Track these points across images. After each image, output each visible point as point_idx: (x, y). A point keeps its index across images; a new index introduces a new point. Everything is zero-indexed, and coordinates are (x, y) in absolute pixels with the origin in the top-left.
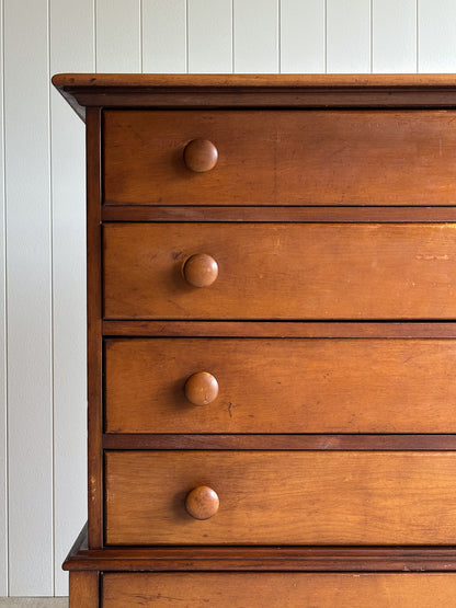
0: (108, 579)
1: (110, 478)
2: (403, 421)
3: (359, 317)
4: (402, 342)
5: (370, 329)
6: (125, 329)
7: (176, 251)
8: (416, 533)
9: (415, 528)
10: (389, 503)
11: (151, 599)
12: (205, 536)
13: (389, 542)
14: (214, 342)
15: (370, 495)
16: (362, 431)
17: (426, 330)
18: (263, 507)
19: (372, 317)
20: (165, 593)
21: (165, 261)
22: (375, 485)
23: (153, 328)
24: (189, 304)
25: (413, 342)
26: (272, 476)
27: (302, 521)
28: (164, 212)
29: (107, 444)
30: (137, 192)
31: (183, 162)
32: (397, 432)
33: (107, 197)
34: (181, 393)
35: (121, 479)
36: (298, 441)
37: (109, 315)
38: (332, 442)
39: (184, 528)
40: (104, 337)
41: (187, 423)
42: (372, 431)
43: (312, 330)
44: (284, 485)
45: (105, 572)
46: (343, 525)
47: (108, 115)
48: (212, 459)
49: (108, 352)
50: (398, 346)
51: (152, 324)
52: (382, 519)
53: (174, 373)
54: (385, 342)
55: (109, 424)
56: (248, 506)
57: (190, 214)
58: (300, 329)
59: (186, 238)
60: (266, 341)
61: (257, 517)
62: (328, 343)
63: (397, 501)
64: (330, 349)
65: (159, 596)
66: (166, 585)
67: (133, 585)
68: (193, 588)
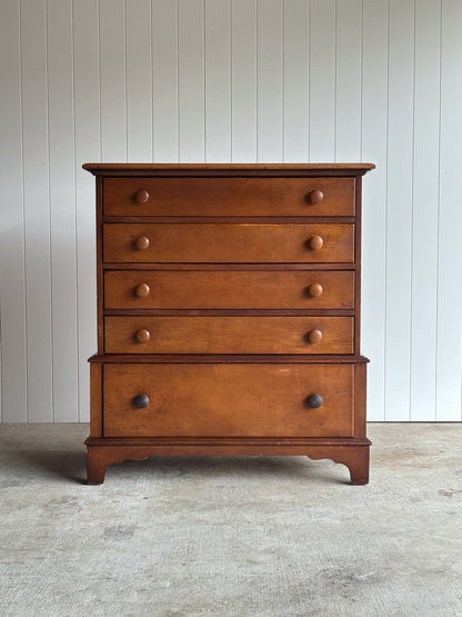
0: (105, 365)
1: (106, 327)
2: (224, 304)
3: (207, 262)
4: (224, 272)
5: (211, 267)
6: (112, 267)
7: (132, 235)
9: (229, 347)
10: (219, 337)
11: (123, 374)
12: (144, 350)
13: (218, 353)
14: (147, 271)
15: (211, 334)
16: (208, 308)
17: (234, 267)
18: (168, 339)
19: (212, 262)
20: (128, 371)
21: (128, 239)
22: (213, 330)
23: (124, 266)
24: (137, 257)
25: (229, 272)
26: (172, 326)
27: (184, 344)
28: (128, 219)
29: (105, 313)
30: (116, 211)
31: (135, 198)
32: (222, 308)
34: (134, 293)
35: (110, 327)
36: (182, 312)
37: (105, 261)
38: (196, 312)
39: (136, 347)
40: (103, 270)
41: (137, 304)
42: (212, 308)
43: (187, 267)
44: (176, 330)
45: (104, 363)
46: (200, 345)
47: (105, 179)
48: (147, 319)
49: (105, 276)
50: (222, 274)
51: (123, 264)
52: (216, 343)
53: (132, 284)
54: (217, 272)
55: (106, 305)
56: (162, 338)
57: (138, 220)
58: (184, 267)
59: (135, 230)
60: (170, 272)
61: (165, 342)
62: (195, 272)
63: (222, 336)
64: (195, 275)
65: (126, 372)
66: (128, 368)
67: (116, 368)
68: (139, 370)
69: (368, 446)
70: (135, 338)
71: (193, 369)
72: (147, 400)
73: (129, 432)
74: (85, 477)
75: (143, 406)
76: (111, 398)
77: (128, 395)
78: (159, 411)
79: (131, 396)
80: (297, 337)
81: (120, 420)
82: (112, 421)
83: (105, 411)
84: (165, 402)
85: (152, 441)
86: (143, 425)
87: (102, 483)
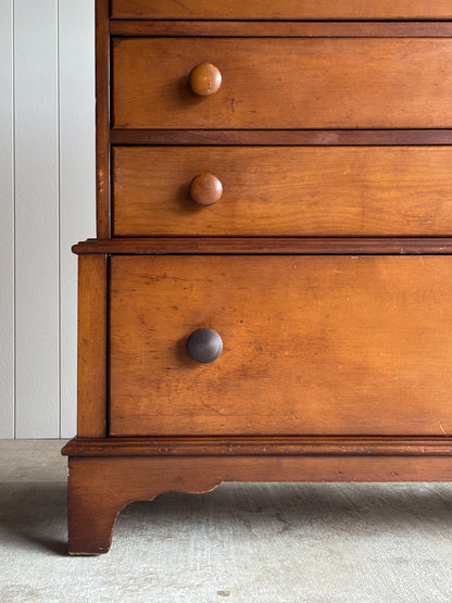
0: (115, 260)
1: (118, 171)
2: (399, 117)
3: (357, 17)
4: (399, 40)
5: (368, 28)
6: (131, 28)
8: (413, 224)
9: (411, 219)
10: (386, 195)
11: (157, 280)
12: (209, 227)
13: (386, 233)
14: (216, 40)
15: (368, 187)
16: (360, 127)
17: (422, 29)
18: (264, 199)
19: (369, 17)
20: (170, 274)
22: (373, 178)
23: (159, 28)
25: (409, 40)
26: (273, 169)
27: (303, 212)
29: (115, 137)
32: (394, 126)
34: (187, 91)
35: (128, 172)
36: (299, 136)
37: (116, 14)
38: (332, 137)
39: (188, 219)
40: (112, 36)
41: (193, 118)
42: (370, 126)
43: (311, 29)
44: (284, 178)
45: (113, 254)
46: (341, 215)
48: (215, 153)
49: (115, 49)
50: (394, 44)
51: (157, 23)
52: (380, 210)
53: (178, 70)
54: (382, 40)
55: (116, 119)
56: (251, 199)
58: (299, 28)
60: (267, 40)
61: (259, 209)
62: (327, 42)
63: (393, 193)
64: (328, 47)
65: (165, 277)
66: (172, 267)
67: (139, 267)
68: (197, 269)
70: (188, 198)
71: (328, 269)
72: (217, 343)
73: (171, 423)
74: (64, 536)
75: (207, 358)
76: (129, 338)
77: (171, 332)
78: (244, 373)
79: (179, 334)
81: (150, 394)
82: (131, 396)
83: (113, 371)
84: (260, 349)
85: (228, 445)
86: (207, 406)
87: (106, 551)
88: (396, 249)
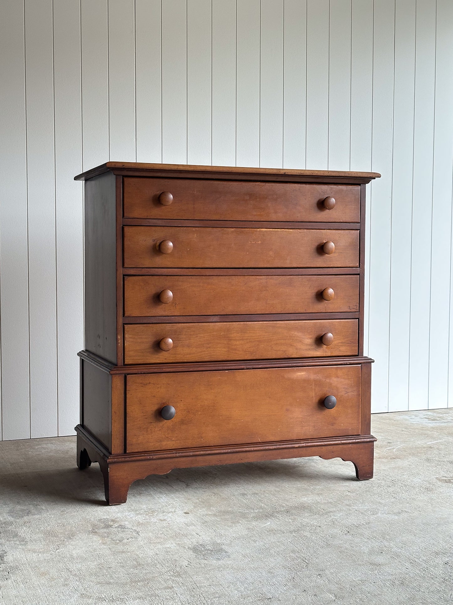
0: (128, 377)
1: (126, 336)
2: (243, 309)
3: (227, 267)
4: (243, 277)
5: (231, 272)
6: (132, 272)
7: (154, 238)
8: (248, 355)
9: (247, 352)
10: (238, 343)
11: (146, 385)
12: (166, 359)
13: (238, 359)
14: (169, 277)
15: (231, 340)
16: (227, 314)
17: (252, 272)
18: (189, 346)
19: (232, 267)
20: (152, 382)
21: (149, 243)
22: (232, 336)
23: (144, 271)
24: (159, 261)
25: (247, 277)
26: (192, 333)
27: (204, 351)
28: (149, 222)
29: (125, 321)
30: (137, 212)
31: (158, 200)
32: (241, 313)
33: (125, 215)
34: (158, 298)
35: (130, 336)
36: (203, 318)
37: (126, 266)
38: (216, 318)
39: (157, 356)
40: (124, 275)
41: (159, 312)
42: (232, 314)
43: (208, 272)
44: (197, 337)
45: (127, 374)
46: (220, 352)
47: (125, 179)
48: (168, 327)
49: (126, 282)
50: (241, 279)
51: (144, 269)
52: (235, 349)
53: (153, 290)
54: (236, 277)
55: (126, 312)
56: (183, 346)
57: (159, 222)
58: (203, 272)
59: (158, 234)
60: (190, 277)
61: (186, 350)
62: (214, 277)
63: (241, 342)
64: (215, 280)
65: (150, 383)
66: (152, 379)
67: (139, 379)
68: (163, 379)
69: (373, 442)
70: (158, 345)
71: (216, 377)
72: (173, 410)
73: (152, 446)
75: (169, 418)
76: (134, 410)
77: (153, 406)
78: (182, 422)
79: (155, 408)
80: (308, 340)
81: (144, 434)
82: (135, 435)
83: (128, 425)
84: (189, 411)
85: (176, 453)
86: (167, 437)
87: (125, 502)
88: (242, 367)
